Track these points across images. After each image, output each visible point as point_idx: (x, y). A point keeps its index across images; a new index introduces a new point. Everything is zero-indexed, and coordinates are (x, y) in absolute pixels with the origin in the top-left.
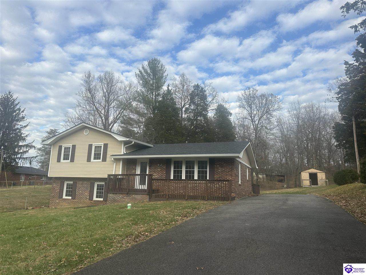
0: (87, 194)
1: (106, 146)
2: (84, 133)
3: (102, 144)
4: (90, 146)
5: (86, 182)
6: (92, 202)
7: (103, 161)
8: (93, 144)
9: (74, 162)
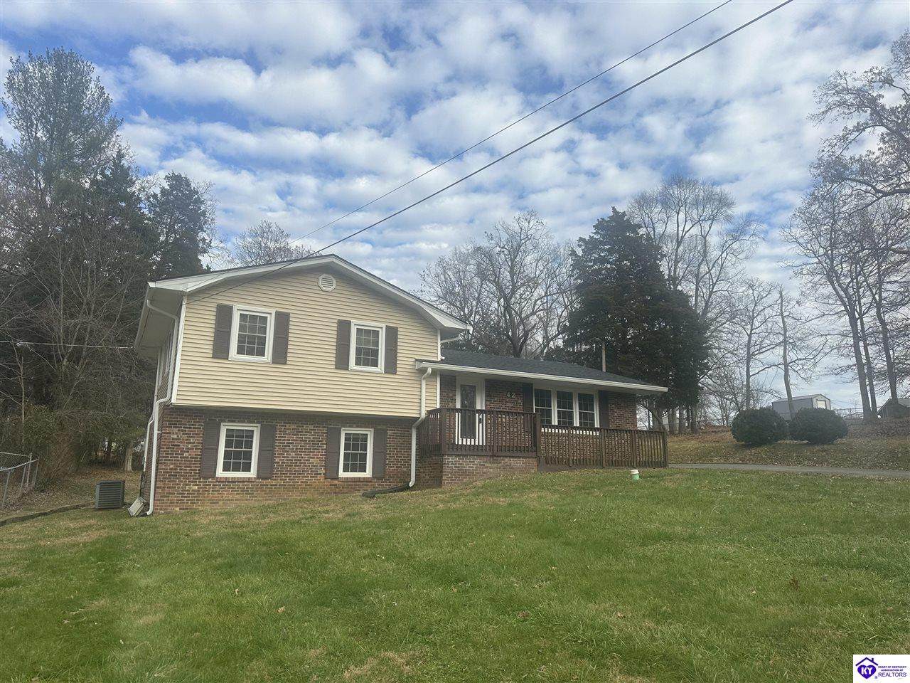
0: (316, 461)
1: (392, 334)
2: (320, 283)
3: (381, 326)
4: (344, 327)
5: (311, 427)
6: (336, 482)
7: (386, 372)
8: (354, 321)
9: (285, 364)
